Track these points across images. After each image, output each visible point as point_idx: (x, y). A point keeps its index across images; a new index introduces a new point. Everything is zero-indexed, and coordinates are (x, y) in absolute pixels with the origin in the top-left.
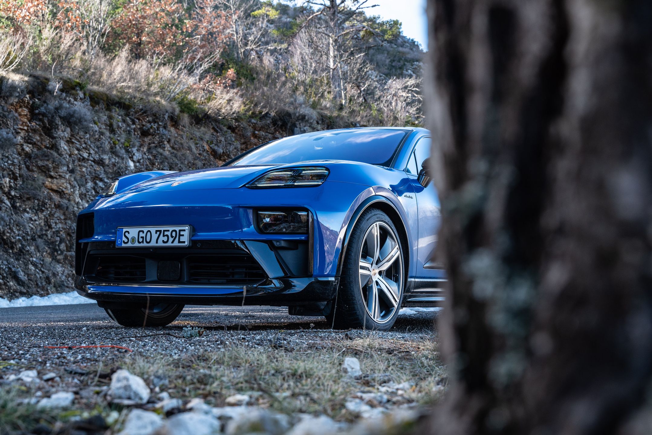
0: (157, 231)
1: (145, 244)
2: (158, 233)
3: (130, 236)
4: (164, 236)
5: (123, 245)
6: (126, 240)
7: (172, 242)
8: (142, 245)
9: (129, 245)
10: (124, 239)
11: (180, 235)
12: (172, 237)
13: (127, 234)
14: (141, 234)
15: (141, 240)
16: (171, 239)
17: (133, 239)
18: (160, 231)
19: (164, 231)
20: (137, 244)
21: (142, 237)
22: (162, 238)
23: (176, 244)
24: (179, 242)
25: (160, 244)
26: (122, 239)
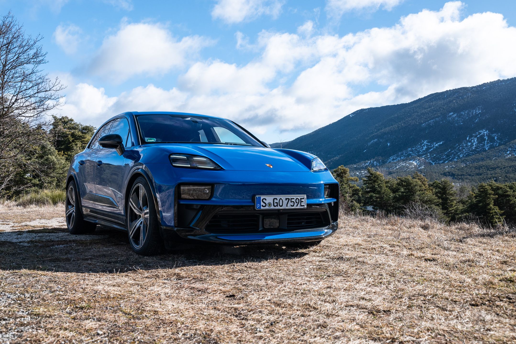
0: (286, 199)
1: (279, 207)
2: (287, 200)
3: (267, 202)
4: (291, 202)
5: (262, 208)
6: (264, 205)
7: (297, 206)
8: (276, 208)
9: (267, 207)
10: (262, 203)
11: (301, 202)
12: (297, 202)
13: (264, 200)
14: (275, 201)
15: (275, 204)
16: (296, 204)
17: (270, 204)
18: (289, 199)
19: (291, 199)
20: (272, 207)
21: (277, 203)
22: (290, 203)
23: (299, 207)
24: (301, 206)
25: (289, 207)
26: (260, 204)
